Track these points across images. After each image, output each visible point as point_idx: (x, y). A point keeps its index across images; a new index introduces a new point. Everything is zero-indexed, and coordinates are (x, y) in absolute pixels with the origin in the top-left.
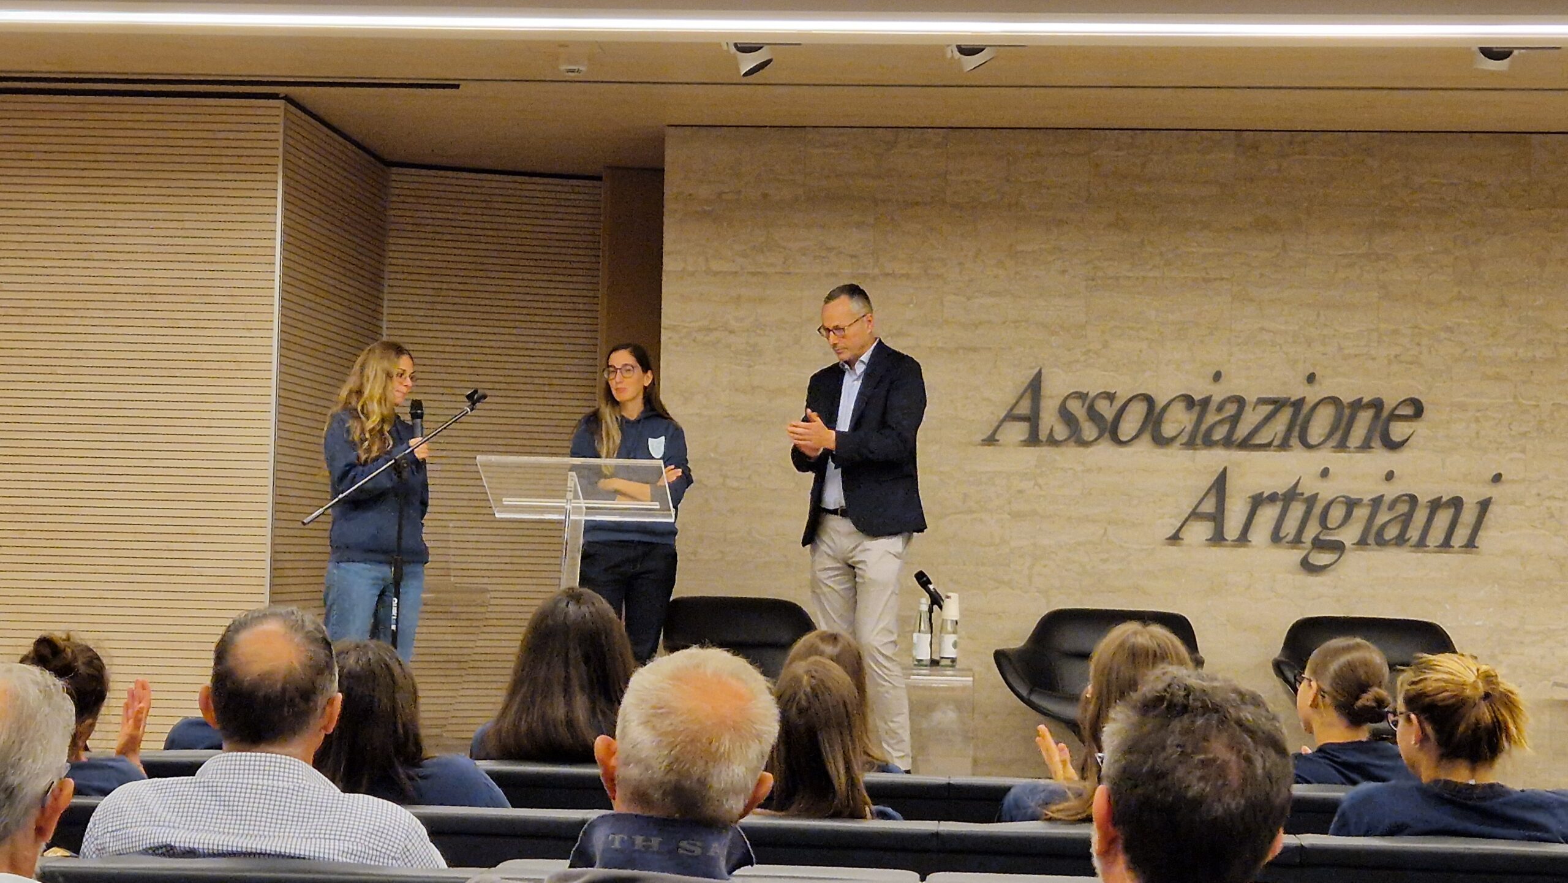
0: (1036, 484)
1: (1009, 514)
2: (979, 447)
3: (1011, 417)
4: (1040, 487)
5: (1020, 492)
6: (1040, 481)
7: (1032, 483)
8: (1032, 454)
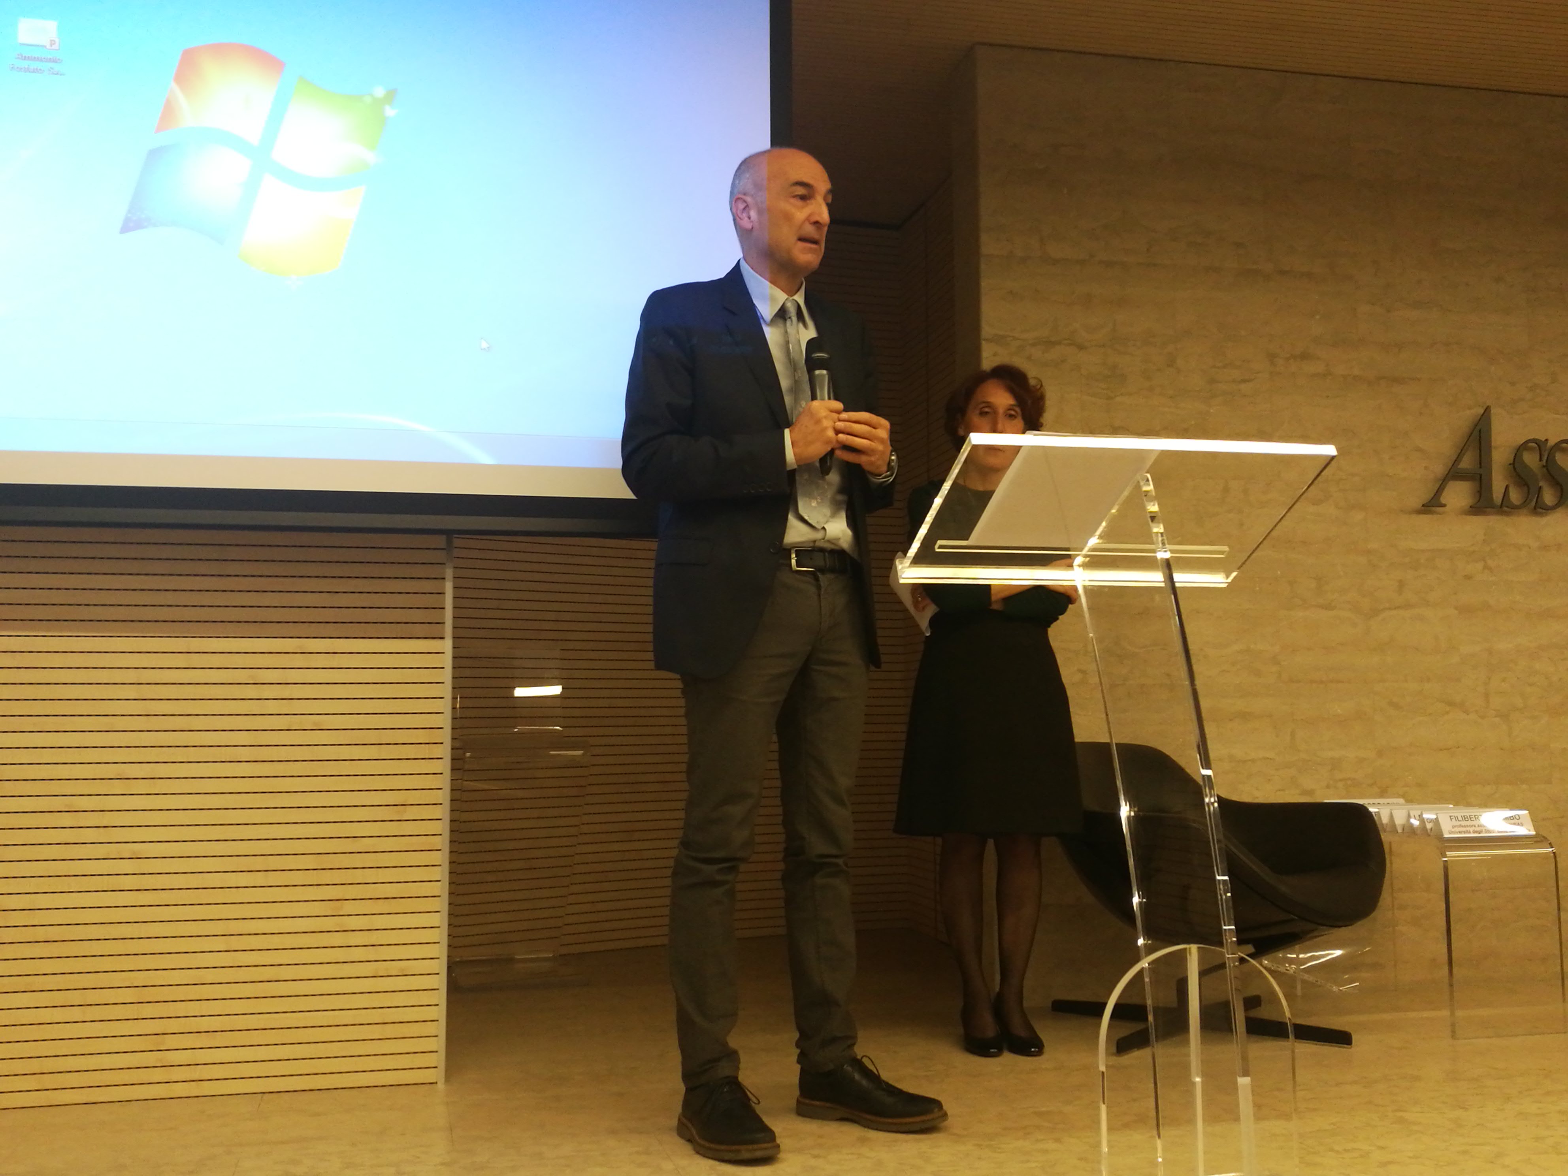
0: (1486, 567)
1: (1456, 608)
2: (1414, 516)
3: (1454, 474)
4: (1490, 569)
5: (1468, 577)
6: (1490, 562)
7: (1480, 565)
8: (1478, 524)
